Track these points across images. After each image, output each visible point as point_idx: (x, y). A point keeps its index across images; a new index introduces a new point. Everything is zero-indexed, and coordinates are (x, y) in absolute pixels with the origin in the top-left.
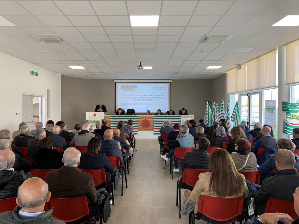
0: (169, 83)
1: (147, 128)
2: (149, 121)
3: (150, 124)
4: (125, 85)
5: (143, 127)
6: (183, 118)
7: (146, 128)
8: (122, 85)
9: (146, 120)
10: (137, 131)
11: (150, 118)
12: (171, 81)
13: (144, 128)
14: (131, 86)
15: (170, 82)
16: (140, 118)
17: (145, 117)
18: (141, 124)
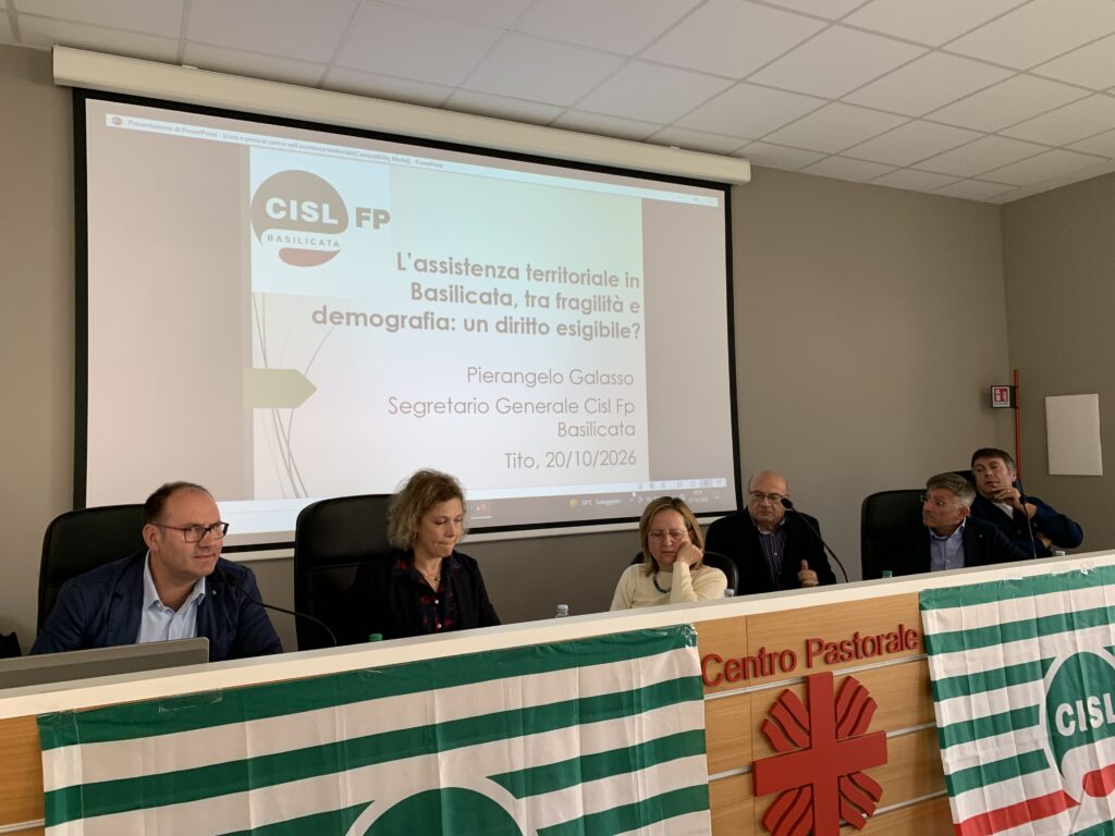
3: (878, 746)
11: (876, 647)
16: (738, 670)
17: (808, 643)
18: (746, 789)
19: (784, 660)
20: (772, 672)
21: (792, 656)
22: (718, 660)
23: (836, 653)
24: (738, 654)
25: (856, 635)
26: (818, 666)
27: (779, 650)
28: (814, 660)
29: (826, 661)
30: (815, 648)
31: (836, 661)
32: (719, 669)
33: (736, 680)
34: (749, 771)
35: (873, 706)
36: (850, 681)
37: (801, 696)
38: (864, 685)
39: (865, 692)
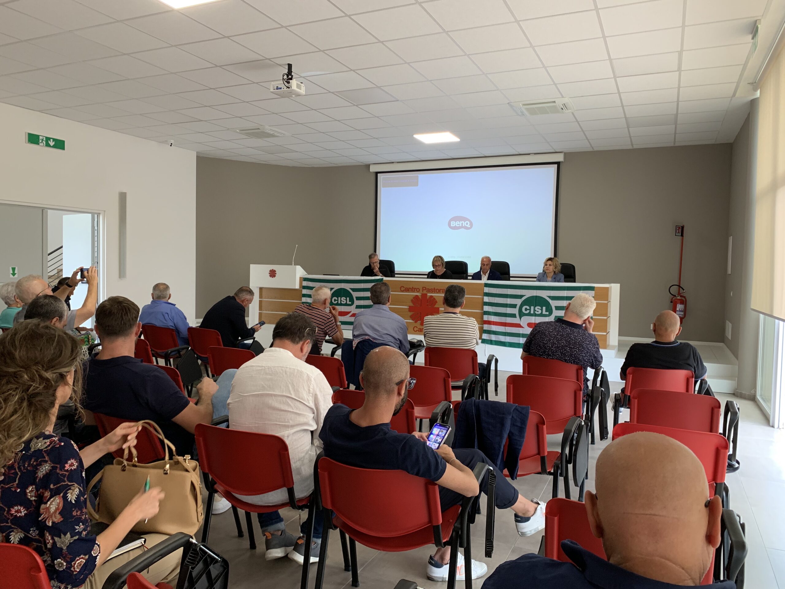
0: (556, 165)
2: (433, 301)
9: (426, 295)
11: (439, 291)
12: (559, 158)
15: (558, 163)
17: (423, 288)
18: (407, 310)
19: (417, 290)
20: (414, 291)
21: (419, 290)
22: (404, 287)
23: (430, 291)
24: (408, 287)
25: (434, 288)
26: (425, 292)
27: (417, 288)
28: (424, 291)
29: (427, 292)
30: (424, 289)
31: (429, 292)
32: (404, 289)
33: (407, 291)
34: (408, 307)
35: (436, 302)
36: (432, 296)
37: (420, 297)
38: (435, 298)
39: (435, 299)
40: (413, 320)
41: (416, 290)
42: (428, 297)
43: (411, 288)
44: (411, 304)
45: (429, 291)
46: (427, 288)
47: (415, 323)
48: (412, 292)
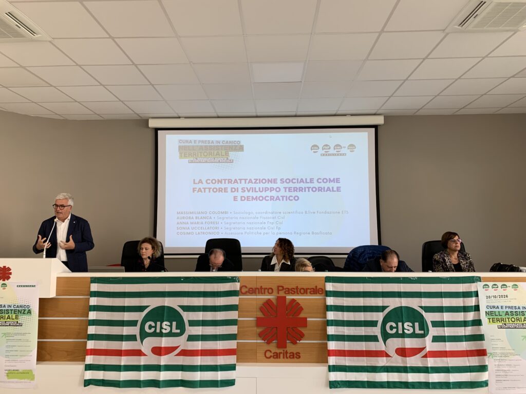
0: (374, 129)
1: (291, 348)
2: (296, 307)
3: (304, 322)
4: (195, 141)
5: (268, 343)
6: (491, 292)
7: (281, 345)
8: (180, 141)
9: (281, 300)
10: (232, 368)
11: (305, 291)
13: (273, 347)
14: (218, 142)
15: (376, 127)
16: (252, 291)
18: (254, 324)
20: (265, 293)
24: (254, 286)
26: (282, 294)
27: (268, 287)
28: (280, 292)
29: (285, 293)
30: (281, 288)
31: (289, 293)
32: (247, 290)
33: (252, 293)
34: (256, 319)
35: (301, 309)
36: (293, 300)
37: (275, 302)
38: (299, 302)
39: (299, 304)
40: (263, 340)
41: (266, 290)
42: (288, 302)
43: (258, 289)
44: (260, 315)
45: (289, 291)
46: (285, 287)
47: (266, 344)
48: (260, 294)
